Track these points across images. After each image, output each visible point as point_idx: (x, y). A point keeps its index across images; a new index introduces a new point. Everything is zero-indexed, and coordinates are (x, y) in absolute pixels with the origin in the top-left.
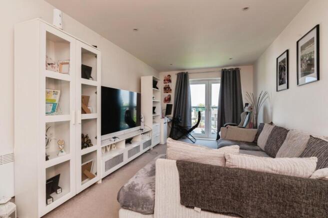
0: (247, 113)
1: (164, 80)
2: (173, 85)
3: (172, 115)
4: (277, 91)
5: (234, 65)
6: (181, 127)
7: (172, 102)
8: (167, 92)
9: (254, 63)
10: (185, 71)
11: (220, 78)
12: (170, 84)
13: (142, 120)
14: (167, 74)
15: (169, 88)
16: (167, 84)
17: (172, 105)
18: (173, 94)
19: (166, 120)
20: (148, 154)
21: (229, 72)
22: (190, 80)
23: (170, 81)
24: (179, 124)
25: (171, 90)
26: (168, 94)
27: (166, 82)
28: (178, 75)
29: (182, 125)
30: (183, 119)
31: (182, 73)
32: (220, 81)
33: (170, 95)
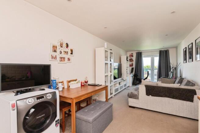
0: (172, 72)
1: (130, 56)
2: (134, 58)
3: (134, 73)
4: (184, 63)
5: (166, 48)
6: (138, 78)
7: (134, 66)
8: (131, 62)
9: (176, 48)
10: (140, 51)
11: (159, 55)
12: (132, 58)
13: (122, 75)
14: (131, 52)
15: (132, 59)
16: (131, 58)
17: (134, 68)
18: (134, 63)
19: (132, 75)
20: (126, 90)
21: (163, 52)
22: (143, 56)
23: (132, 56)
24: (138, 77)
25: (133, 61)
26: (132, 62)
27: (131, 56)
28: (137, 53)
29: (139, 78)
30: (139, 75)
31: (139, 52)
32: (159, 56)
33: (133, 63)
